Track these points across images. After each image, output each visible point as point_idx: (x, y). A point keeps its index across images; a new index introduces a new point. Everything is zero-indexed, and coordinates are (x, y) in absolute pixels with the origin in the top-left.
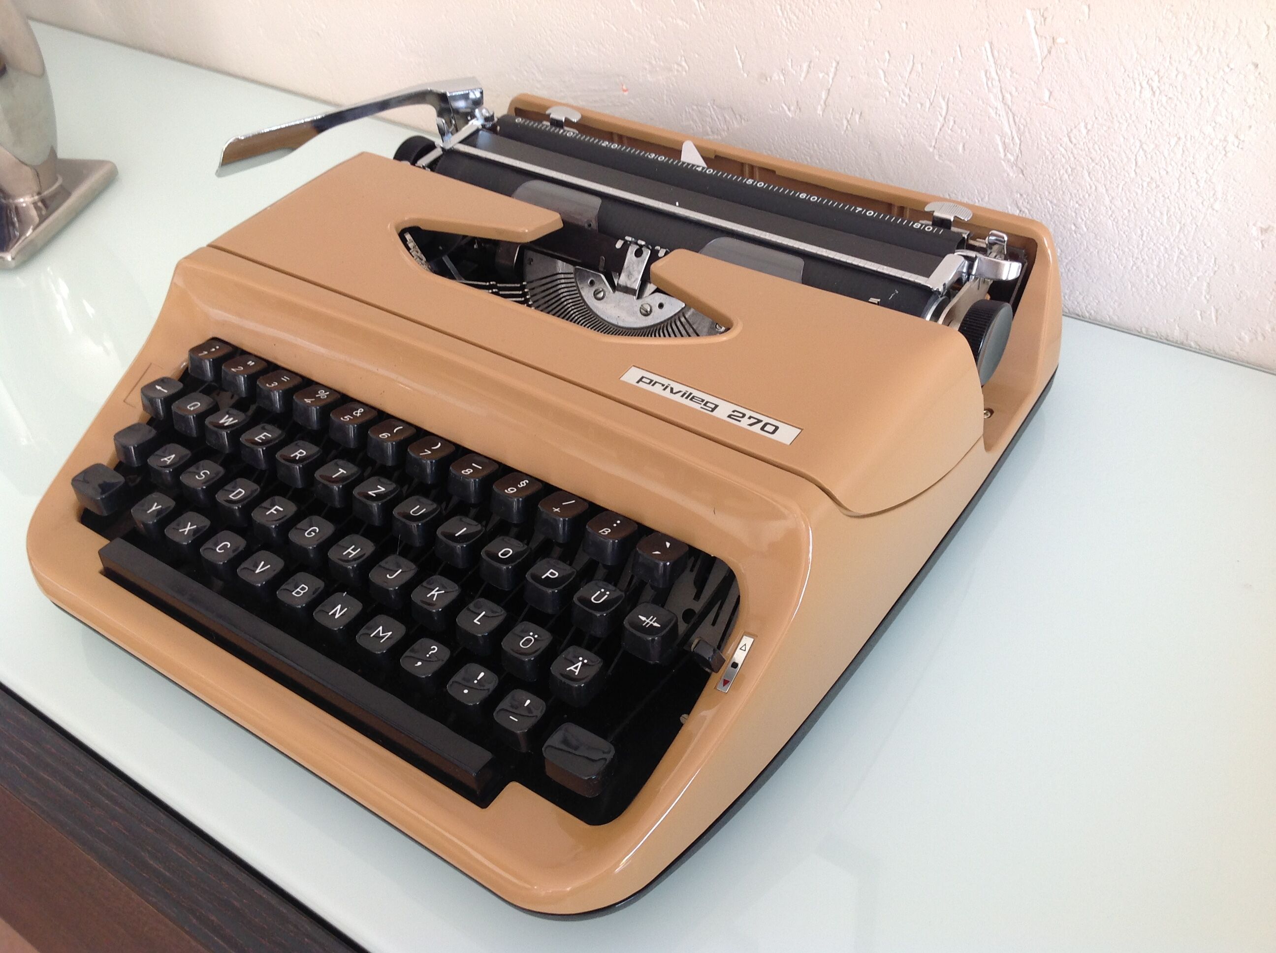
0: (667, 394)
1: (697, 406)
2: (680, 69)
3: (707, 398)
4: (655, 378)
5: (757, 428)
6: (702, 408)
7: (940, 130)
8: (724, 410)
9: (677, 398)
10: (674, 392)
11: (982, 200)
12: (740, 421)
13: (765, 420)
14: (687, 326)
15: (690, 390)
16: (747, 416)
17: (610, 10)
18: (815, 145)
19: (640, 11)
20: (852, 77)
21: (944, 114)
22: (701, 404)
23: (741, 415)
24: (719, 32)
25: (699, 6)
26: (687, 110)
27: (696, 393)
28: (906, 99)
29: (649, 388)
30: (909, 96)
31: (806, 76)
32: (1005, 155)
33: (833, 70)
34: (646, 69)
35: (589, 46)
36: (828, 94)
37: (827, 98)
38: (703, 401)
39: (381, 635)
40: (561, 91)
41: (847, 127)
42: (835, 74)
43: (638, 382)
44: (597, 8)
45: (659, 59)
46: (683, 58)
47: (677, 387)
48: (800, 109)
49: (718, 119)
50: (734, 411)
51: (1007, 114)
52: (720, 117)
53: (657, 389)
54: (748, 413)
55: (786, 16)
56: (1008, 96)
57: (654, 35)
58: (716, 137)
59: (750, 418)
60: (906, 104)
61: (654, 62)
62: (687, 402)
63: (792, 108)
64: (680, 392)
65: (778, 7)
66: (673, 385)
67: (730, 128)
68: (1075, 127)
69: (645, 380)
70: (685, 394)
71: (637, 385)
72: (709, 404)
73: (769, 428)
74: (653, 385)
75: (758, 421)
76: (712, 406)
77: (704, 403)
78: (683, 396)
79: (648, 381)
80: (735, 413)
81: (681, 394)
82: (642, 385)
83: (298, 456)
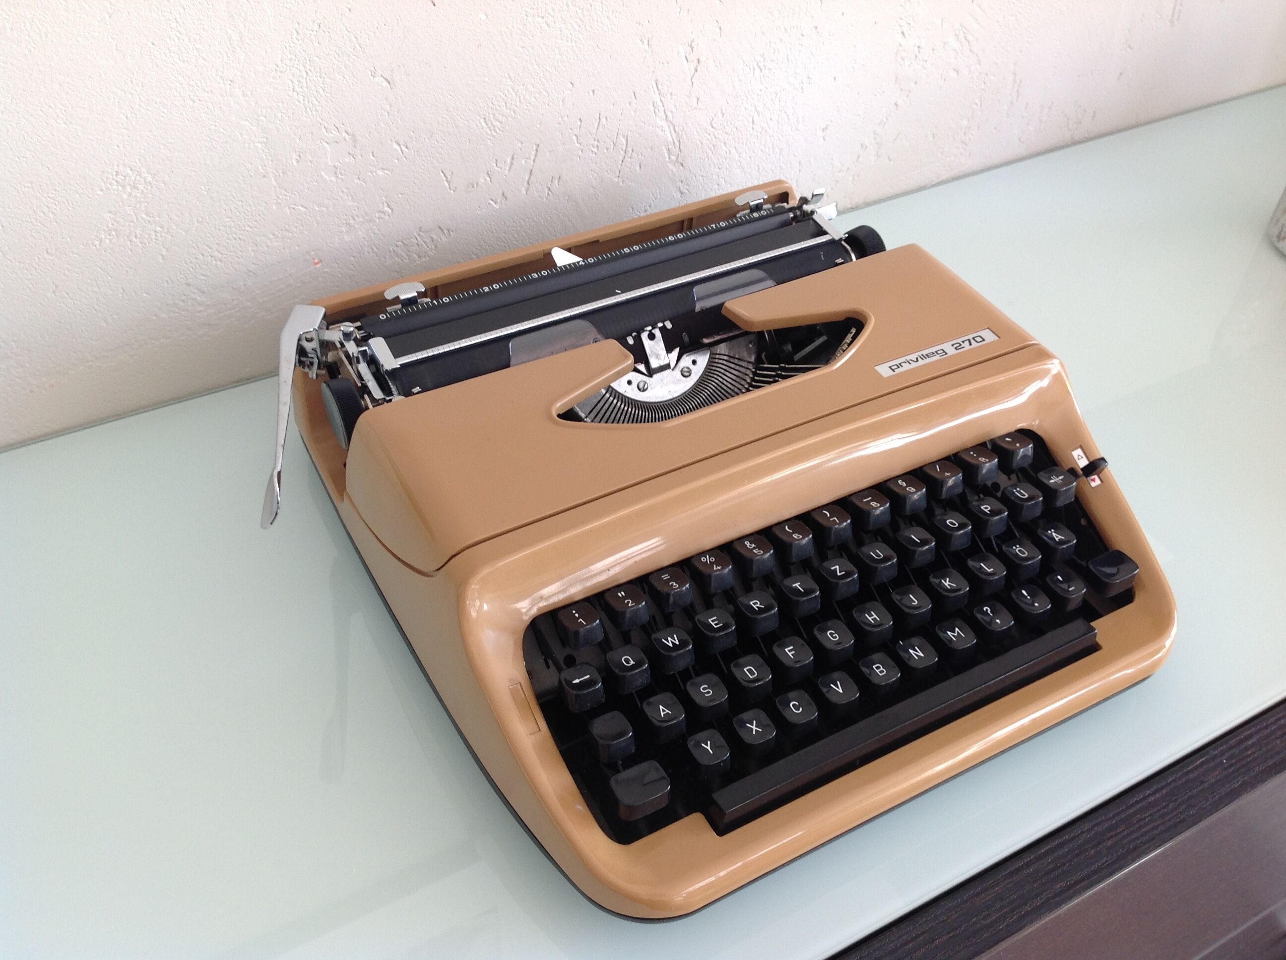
0: (915, 365)
1: (937, 357)
2: (382, 215)
3: (933, 350)
4: (897, 362)
5: (974, 344)
6: (940, 356)
7: (622, 161)
8: (948, 348)
9: (921, 362)
10: (916, 361)
11: (656, 199)
13: (969, 337)
14: (732, 360)
15: (920, 353)
16: (962, 343)
17: (296, 193)
18: (522, 221)
19: (334, 179)
20: (550, 152)
21: (624, 148)
23: (958, 345)
24: (424, 165)
25: (402, 150)
26: (392, 249)
27: (925, 352)
28: (595, 150)
29: (901, 370)
30: (598, 146)
31: (510, 168)
32: (670, 158)
33: (533, 153)
34: (343, 232)
35: (269, 239)
36: (531, 174)
37: (529, 178)
38: (933, 353)
39: (956, 634)
40: (233, 300)
41: (548, 194)
42: (536, 155)
43: (894, 371)
44: (281, 197)
45: (357, 216)
46: (386, 204)
47: (913, 357)
48: (506, 198)
49: (425, 242)
50: (952, 346)
51: (669, 127)
52: (426, 240)
53: (906, 367)
54: (959, 341)
55: (490, 125)
56: (669, 114)
57: (351, 196)
58: (423, 260)
60: (596, 154)
61: (352, 221)
62: (929, 360)
63: (499, 201)
64: (917, 358)
65: (482, 120)
66: (908, 358)
67: (438, 245)
68: (715, 115)
69: (893, 368)
70: (920, 357)
71: (895, 373)
72: (939, 352)
73: (979, 339)
74: (902, 366)
75: (969, 340)
76: (942, 351)
77: (936, 354)
78: (922, 359)
79: (896, 367)
80: (955, 346)
81: (919, 359)
82: (897, 371)
83: (758, 605)
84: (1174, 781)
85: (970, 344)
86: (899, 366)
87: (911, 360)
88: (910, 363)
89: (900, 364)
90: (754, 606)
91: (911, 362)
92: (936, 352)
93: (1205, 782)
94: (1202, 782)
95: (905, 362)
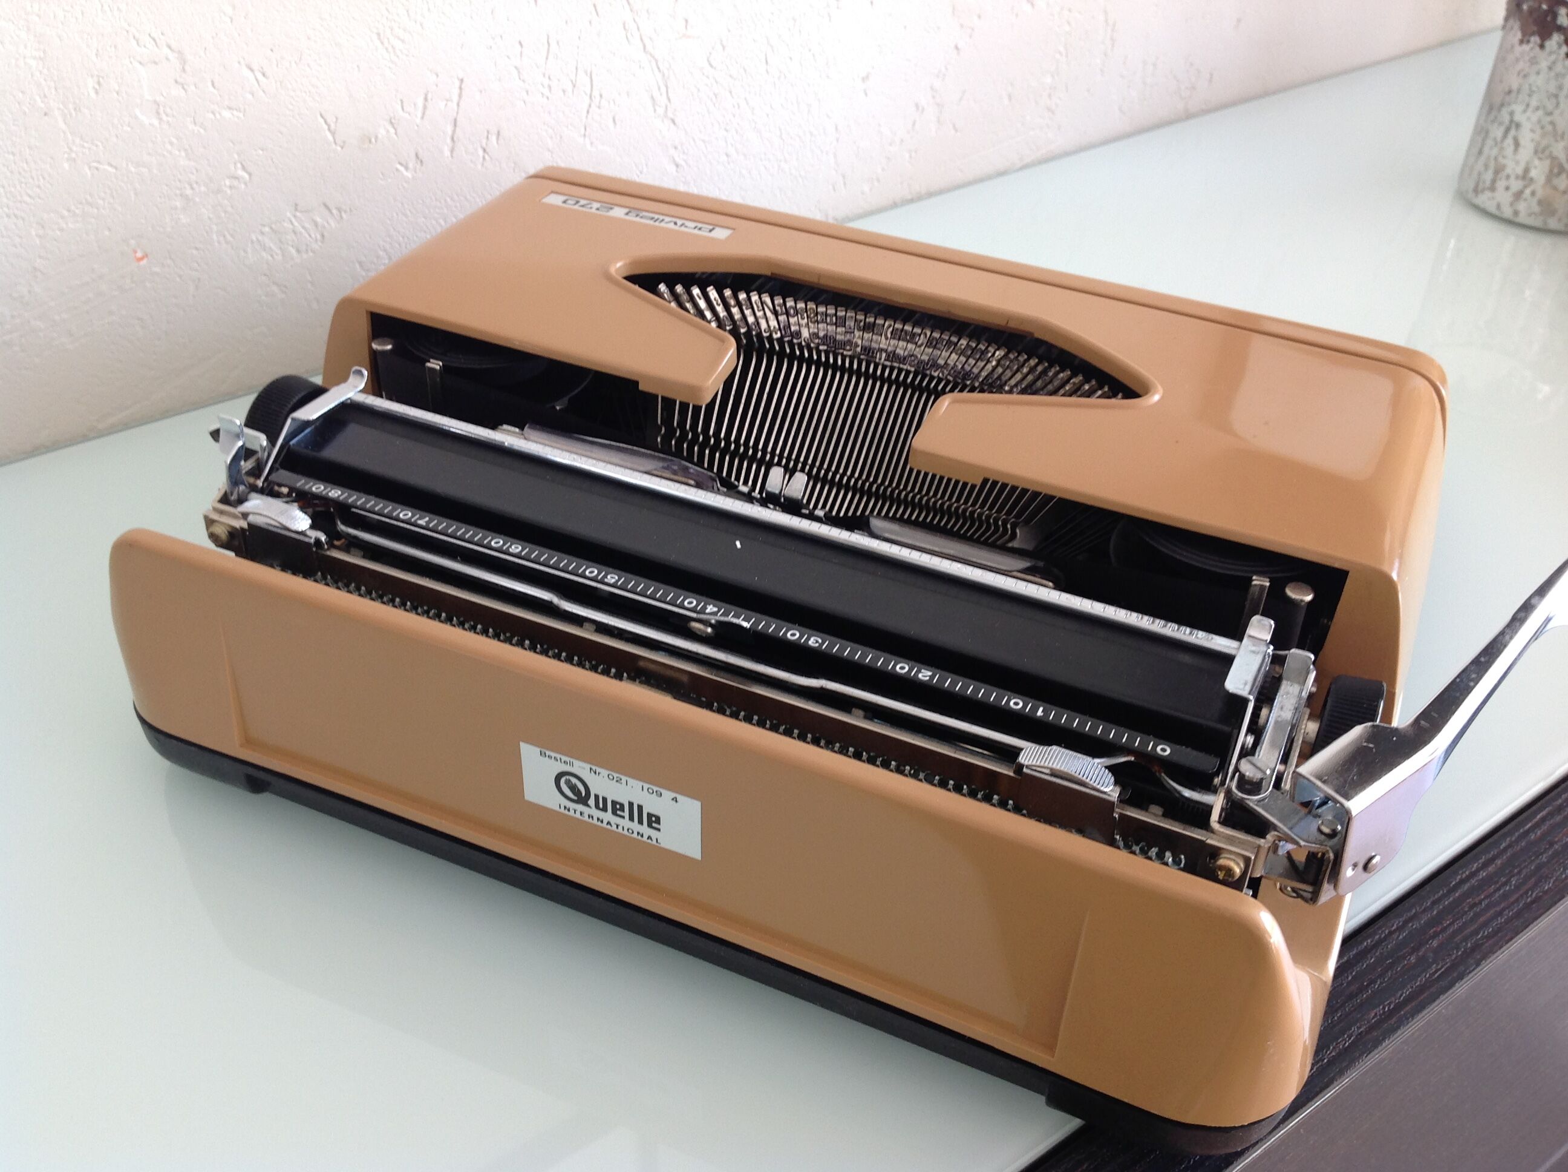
2: (236, 183)
7: (588, 112)
11: (641, 173)
17: (99, 144)
18: (448, 200)
19: (156, 122)
20: (481, 92)
21: (588, 92)
24: (292, 105)
25: (257, 80)
26: (254, 239)
28: (546, 91)
30: (550, 87)
31: (424, 114)
32: (655, 111)
33: (456, 91)
34: (176, 208)
35: (63, 217)
36: (455, 125)
37: (454, 131)
40: (13, 317)
41: (484, 158)
42: (460, 96)
44: (74, 149)
45: (197, 183)
46: (239, 165)
48: (421, 162)
49: (303, 227)
51: (650, 62)
52: (307, 225)
55: (386, 44)
56: (647, 41)
57: (186, 150)
58: (305, 256)
60: (548, 98)
61: (189, 192)
63: (411, 165)
65: (375, 37)
67: (326, 234)
68: (713, 49)
84: (1509, 846)
93: (1556, 843)
94: (1551, 844)
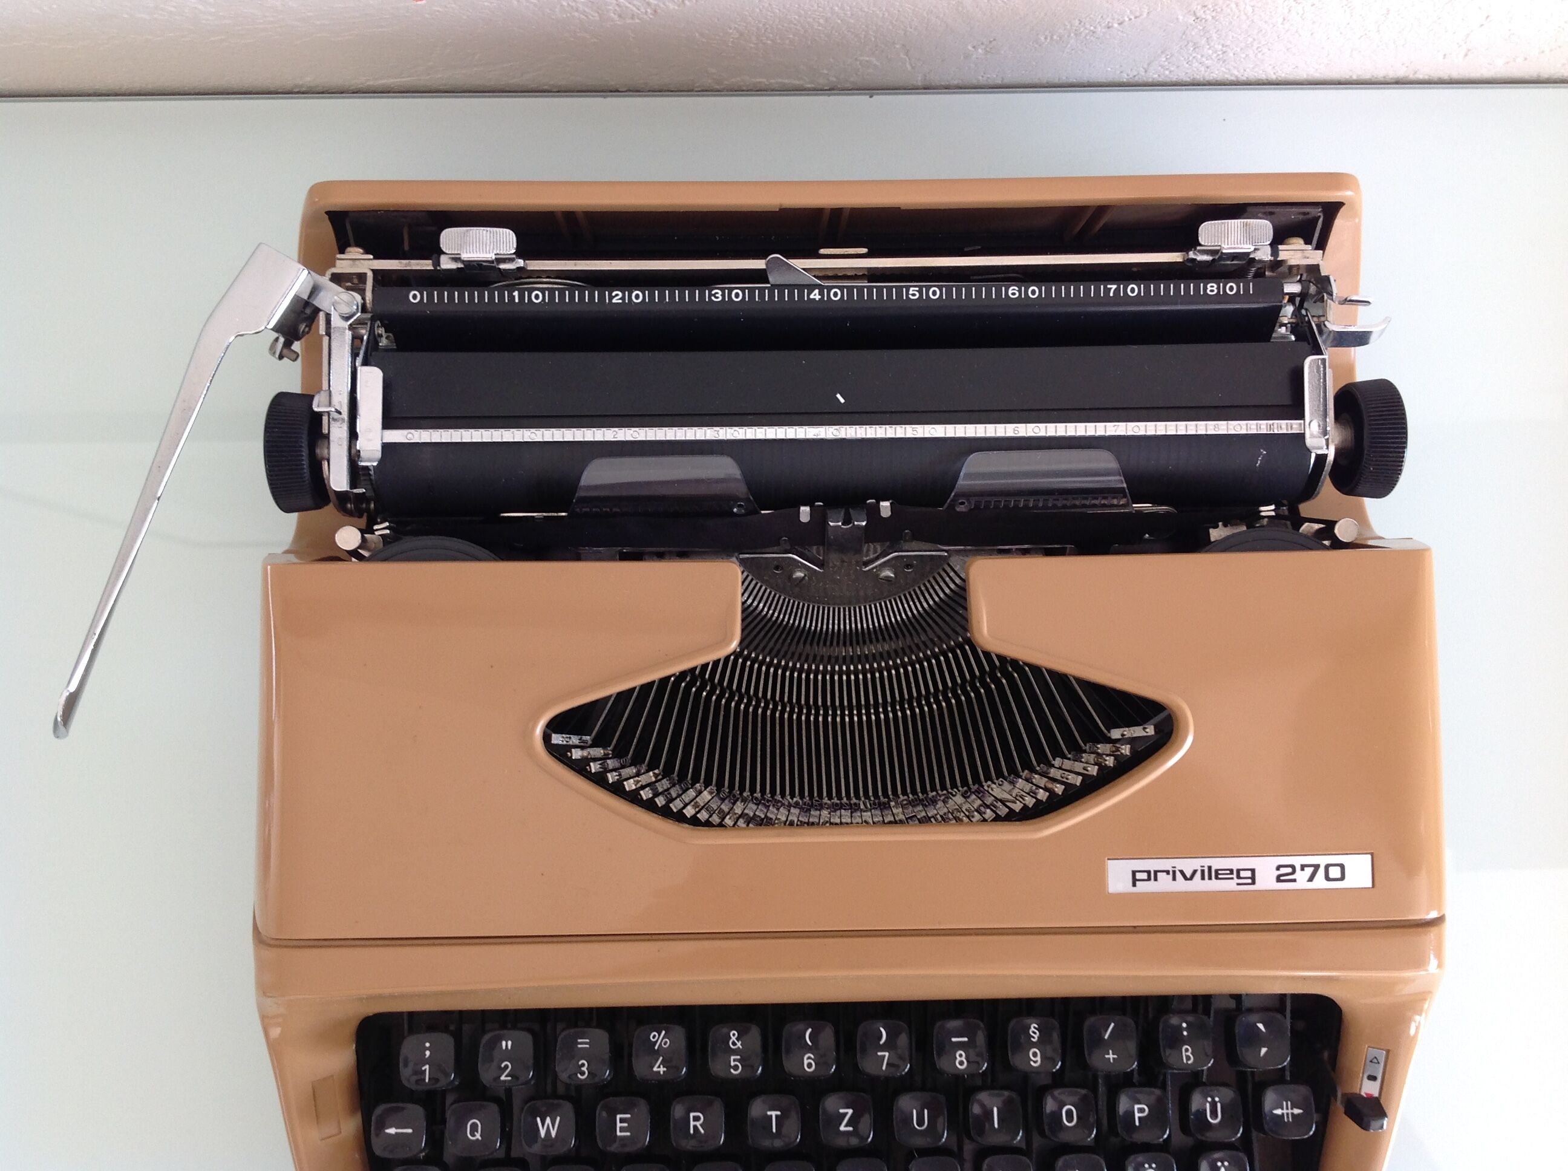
0: (1181, 885)
1: (1233, 884)
3: (1236, 866)
4: (1152, 865)
5: (1320, 882)
6: (1238, 884)
8: (1266, 869)
9: (1198, 885)
10: (1188, 876)
12: (1294, 880)
13: (1322, 860)
15: (1207, 862)
16: (1298, 868)
22: (1232, 878)
23: (1289, 870)
27: (1217, 863)
29: (1152, 886)
38: (1231, 872)
43: (1134, 885)
47: (1188, 865)
50: (1278, 868)
53: (1164, 884)
54: (1297, 861)
59: (1303, 867)
62: (1214, 885)
64: (1195, 872)
66: (1179, 865)
69: (1139, 876)
70: (1203, 872)
71: (1134, 890)
72: (1243, 874)
73: (1335, 872)
74: (1156, 879)
75: (1317, 867)
76: (1249, 874)
77: (1234, 876)
78: (1203, 878)
79: (1144, 876)
80: (1283, 871)
81: (1198, 875)
82: (1142, 887)
83: (698, 1124)
85: (1311, 879)
86: (1152, 876)
87: (1182, 872)
88: (1174, 879)
89: (1156, 872)
90: (692, 1123)
91: (1178, 875)
92: (1238, 871)
95: (1168, 872)
